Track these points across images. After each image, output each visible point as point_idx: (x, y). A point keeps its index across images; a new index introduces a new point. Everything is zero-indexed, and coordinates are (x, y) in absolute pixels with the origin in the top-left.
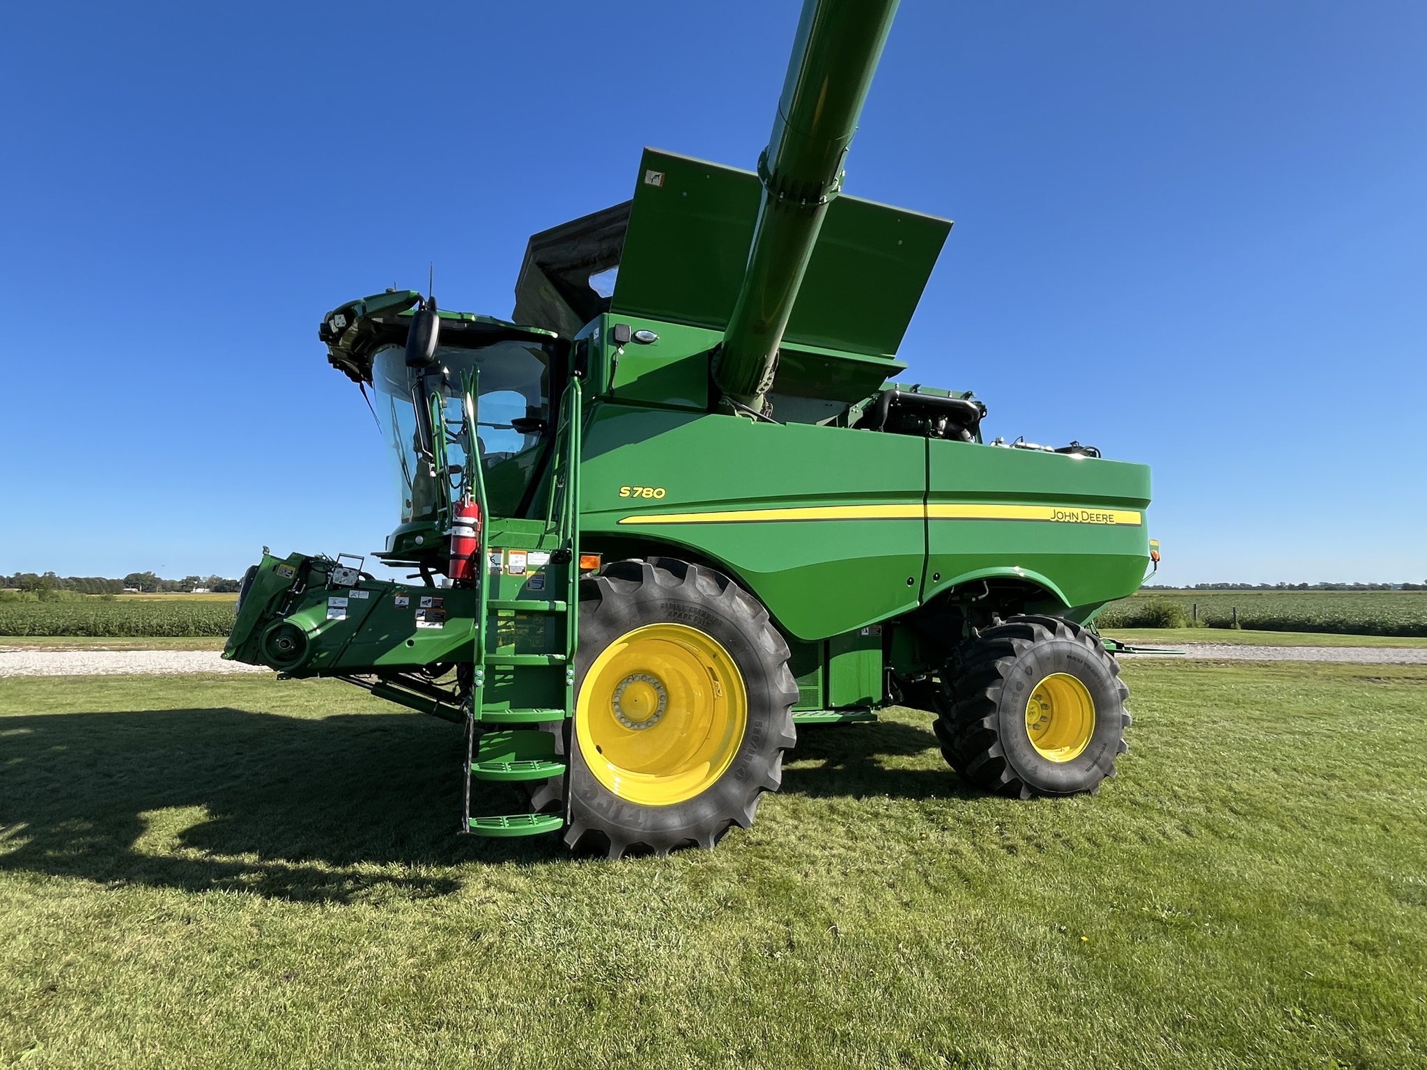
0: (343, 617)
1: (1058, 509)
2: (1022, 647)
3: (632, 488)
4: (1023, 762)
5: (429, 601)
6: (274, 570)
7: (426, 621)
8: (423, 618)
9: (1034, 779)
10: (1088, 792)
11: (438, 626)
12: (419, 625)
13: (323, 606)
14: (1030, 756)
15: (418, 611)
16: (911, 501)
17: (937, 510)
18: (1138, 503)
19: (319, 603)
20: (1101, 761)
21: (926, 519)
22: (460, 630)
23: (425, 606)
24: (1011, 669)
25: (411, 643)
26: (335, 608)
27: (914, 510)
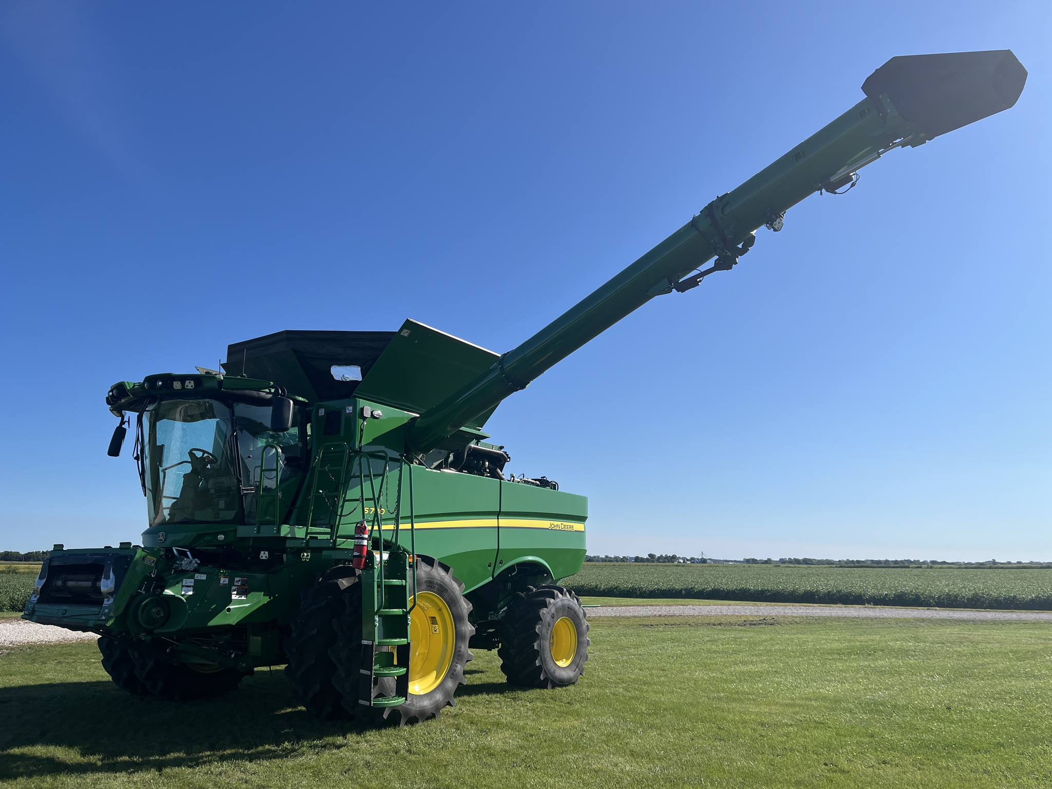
0: (191, 593)
1: (552, 522)
2: (550, 602)
3: (370, 508)
4: (550, 667)
5: (240, 580)
6: (143, 560)
7: (237, 594)
8: (235, 592)
9: (554, 677)
10: (574, 683)
11: (243, 598)
12: (234, 597)
13: (179, 586)
14: (552, 664)
15: (234, 588)
16: (492, 517)
17: (504, 522)
18: (582, 519)
19: (178, 583)
20: (579, 666)
21: (498, 527)
22: (256, 600)
23: (237, 584)
24: (546, 615)
25: (229, 610)
26: (187, 586)
27: (491, 522)
